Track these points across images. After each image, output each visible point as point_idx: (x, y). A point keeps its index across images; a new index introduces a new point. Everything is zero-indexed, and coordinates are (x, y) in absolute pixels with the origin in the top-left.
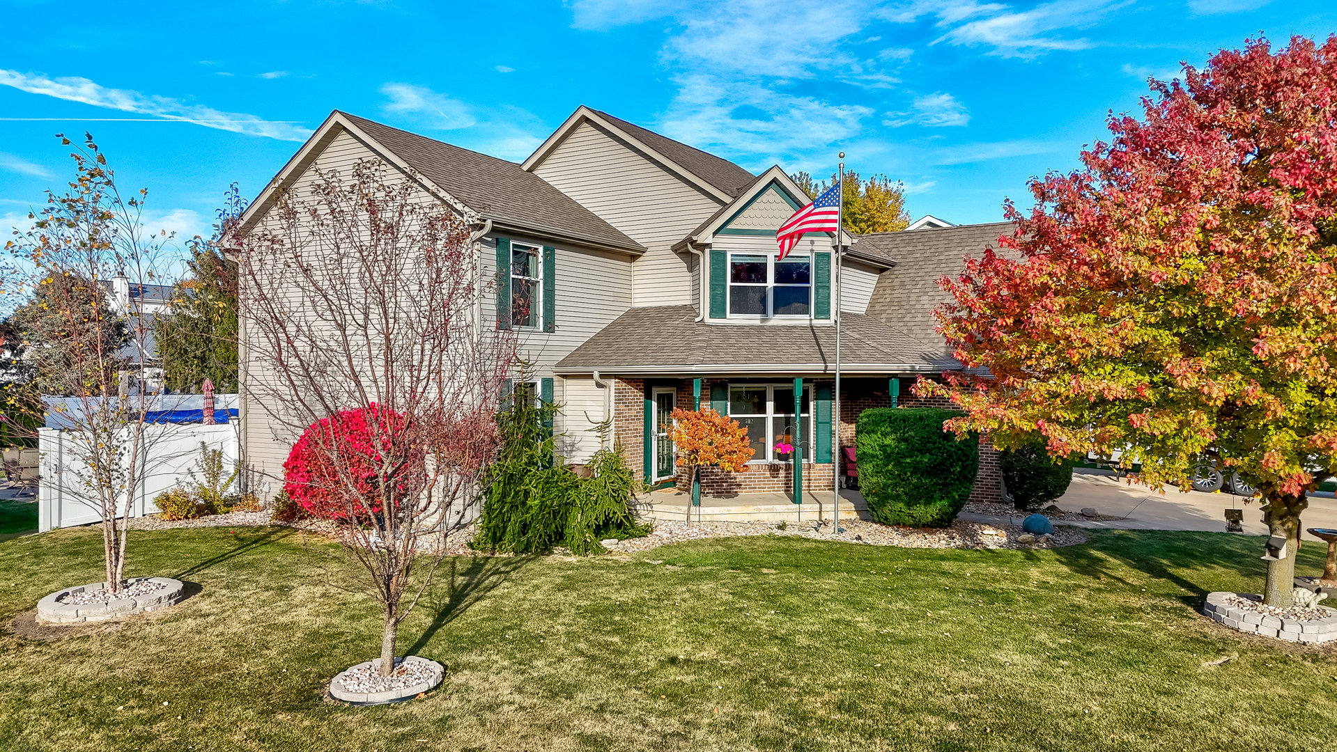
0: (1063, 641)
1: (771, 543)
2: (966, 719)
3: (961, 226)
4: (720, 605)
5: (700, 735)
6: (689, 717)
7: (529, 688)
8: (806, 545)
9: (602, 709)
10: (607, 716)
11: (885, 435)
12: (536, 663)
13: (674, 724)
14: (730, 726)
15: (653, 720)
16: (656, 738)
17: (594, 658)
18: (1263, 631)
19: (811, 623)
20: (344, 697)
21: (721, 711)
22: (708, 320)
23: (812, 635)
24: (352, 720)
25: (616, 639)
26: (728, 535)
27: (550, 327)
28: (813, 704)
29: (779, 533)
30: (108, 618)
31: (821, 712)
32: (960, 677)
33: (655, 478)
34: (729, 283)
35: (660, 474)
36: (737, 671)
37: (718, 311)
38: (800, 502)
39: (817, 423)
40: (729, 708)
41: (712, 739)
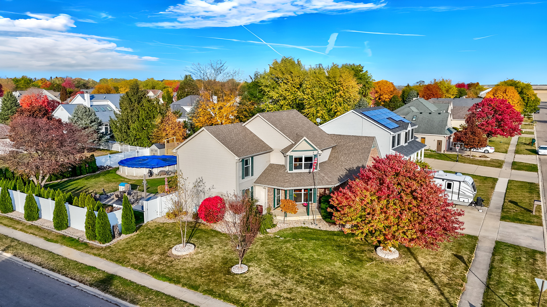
0: (347, 259)
1: (302, 230)
2: (325, 277)
3: (353, 136)
4: (291, 251)
5: (288, 280)
6: (286, 277)
7: (262, 271)
8: (309, 230)
9: (273, 275)
10: (274, 276)
11: (326, 205)
12: (261, 265)
13: (284, 278)
14: (292, 278)
15: (281, 277)
16: (282, 281)
17: (270, 264)
18: (382, 256)
19: (306, 256)
20: (235, 272)
21: (291, 276)
22: (289, 172)
23: (306, 259)
24: (238, 276)
25: (273, 260)
26: (293, 226)
27: (252, 175)
28: (304, 274)
29: (303, 226)
30: (186, 254)
31: (305, 276)
32: (328, 268)
33: (276, 206)
34: (294, 163)
35: (277, 205)
36: (293, 267)
37: (291, 169)
38: (309, 215)
39: (314, 194)
40: (292, 275)
41: (289, 281)
